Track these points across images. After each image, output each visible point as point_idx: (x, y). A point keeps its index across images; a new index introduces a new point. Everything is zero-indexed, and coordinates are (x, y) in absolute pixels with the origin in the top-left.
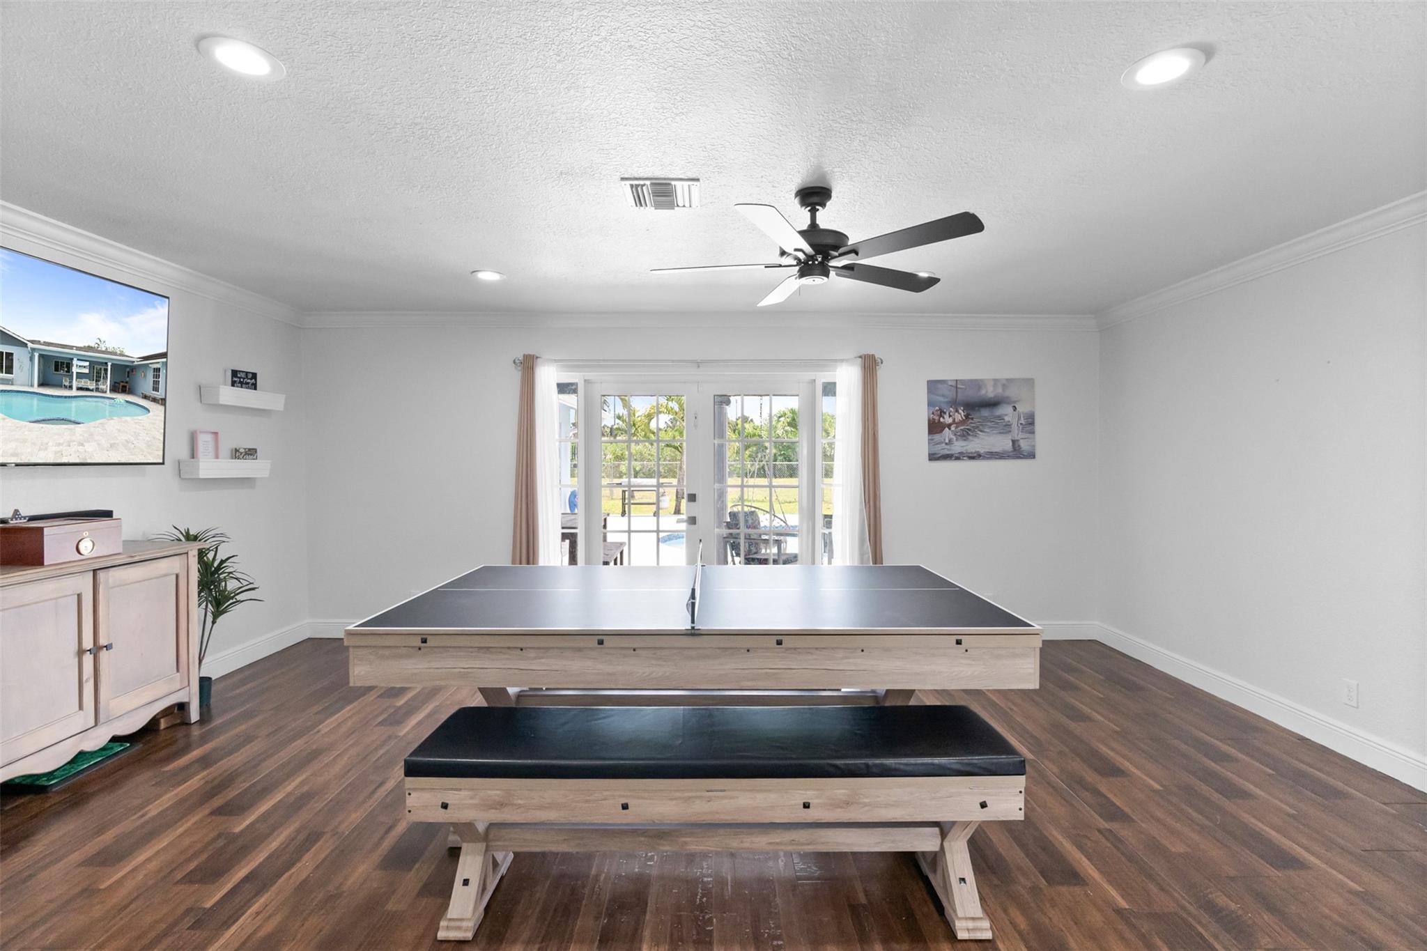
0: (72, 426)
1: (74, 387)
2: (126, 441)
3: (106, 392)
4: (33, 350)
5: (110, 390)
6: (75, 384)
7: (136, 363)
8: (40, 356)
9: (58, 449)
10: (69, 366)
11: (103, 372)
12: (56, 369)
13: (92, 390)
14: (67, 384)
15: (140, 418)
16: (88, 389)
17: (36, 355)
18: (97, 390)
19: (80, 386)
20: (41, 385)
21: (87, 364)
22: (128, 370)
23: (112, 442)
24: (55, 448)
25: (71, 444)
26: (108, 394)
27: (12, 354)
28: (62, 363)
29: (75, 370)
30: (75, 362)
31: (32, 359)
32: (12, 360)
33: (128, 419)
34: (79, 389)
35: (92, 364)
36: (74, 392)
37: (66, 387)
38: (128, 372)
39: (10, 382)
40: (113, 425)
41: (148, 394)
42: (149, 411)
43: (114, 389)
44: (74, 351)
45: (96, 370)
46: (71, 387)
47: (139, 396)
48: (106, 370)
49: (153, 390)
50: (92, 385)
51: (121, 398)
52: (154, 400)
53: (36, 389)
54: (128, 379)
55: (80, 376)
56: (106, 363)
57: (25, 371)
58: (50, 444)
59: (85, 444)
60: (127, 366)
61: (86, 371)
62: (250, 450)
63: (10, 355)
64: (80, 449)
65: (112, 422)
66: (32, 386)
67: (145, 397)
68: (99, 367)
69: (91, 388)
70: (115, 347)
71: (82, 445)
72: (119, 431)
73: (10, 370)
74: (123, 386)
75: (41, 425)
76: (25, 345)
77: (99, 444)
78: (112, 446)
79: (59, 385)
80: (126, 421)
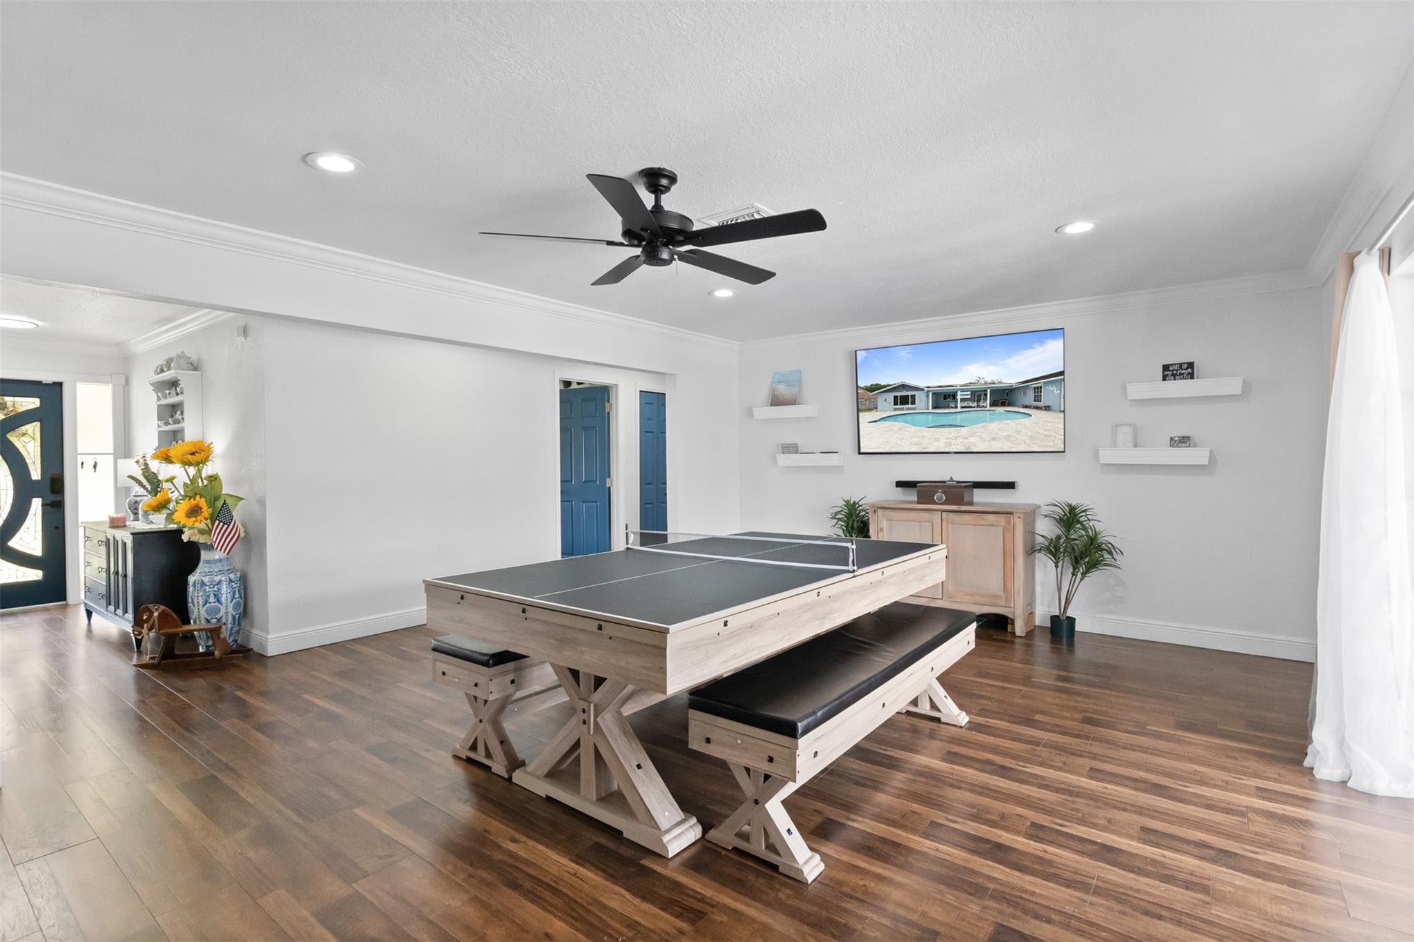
0: (959, 428)
1: (959, 406)
2: (1008, 436)
3: (986, 407)
4: (928, 391)
5: (990, 406)
6: (959, 405)
7: (1015, 386)
8: (933, 394)
9: (948, 441)
10: (953, 396)
11: (983, 396)
12: (945, 398)
13: (974, 407)
14: (953, 405)
15: (1021, 420)
16: (971, 407)
17: (931, 394)
18: (978, 406)
19: (963, 405)
20: (933, 408)
21: (969, 393)
22: (1007, 391)
23: (993, 436)
24: (946, 441)
25: (958, 438)
26: (988, 408)
27: (915, 395)
28: (949, 395)
29: (959, 397)
30: (959, 393)
31: (927, 396)
32: (915, 399)
33: (1008, 421)
34: (962, 407)
35: (973, 393)
36: (959, 409)
37: (952, 408)
38: (1007, 393)
39: (915, 409)
40: (994, 427)
41: (1027, 404)
42: (1031, 416)
43: (994, 404)
44: (958, 388)
45: (977, 395)
46: (956, 407)
47: (1019, 407)
48: (986, 395)
49: (1035, 401)
50: (975, 404)
51: (1001, 409)
52: (1037, 408)
53: (931, 410)
54: (1007, 398)
55: (962, 400)
56: (986, 391)
57: (923, 402)
58: (942, 438)
59: (970, 438)
60: (1006, 390)
61: (969, 397)
62: (1183, 437)
63: (913, 397)
64: (965, 441)
65: (993, 425)
66: (928, 409)
67: (1026, 407)
68: (979, 393)
69: (973, 406)
70: (994, 380)
71: (967, 439)
72: (1000, 429)
73: (913, 403)
74: (1002, 402)
75: (934, 429)
76: (923, 390)
77: (981, 438)
78: (993, 439)
79: (948, 407)
80: (1007, 424)
